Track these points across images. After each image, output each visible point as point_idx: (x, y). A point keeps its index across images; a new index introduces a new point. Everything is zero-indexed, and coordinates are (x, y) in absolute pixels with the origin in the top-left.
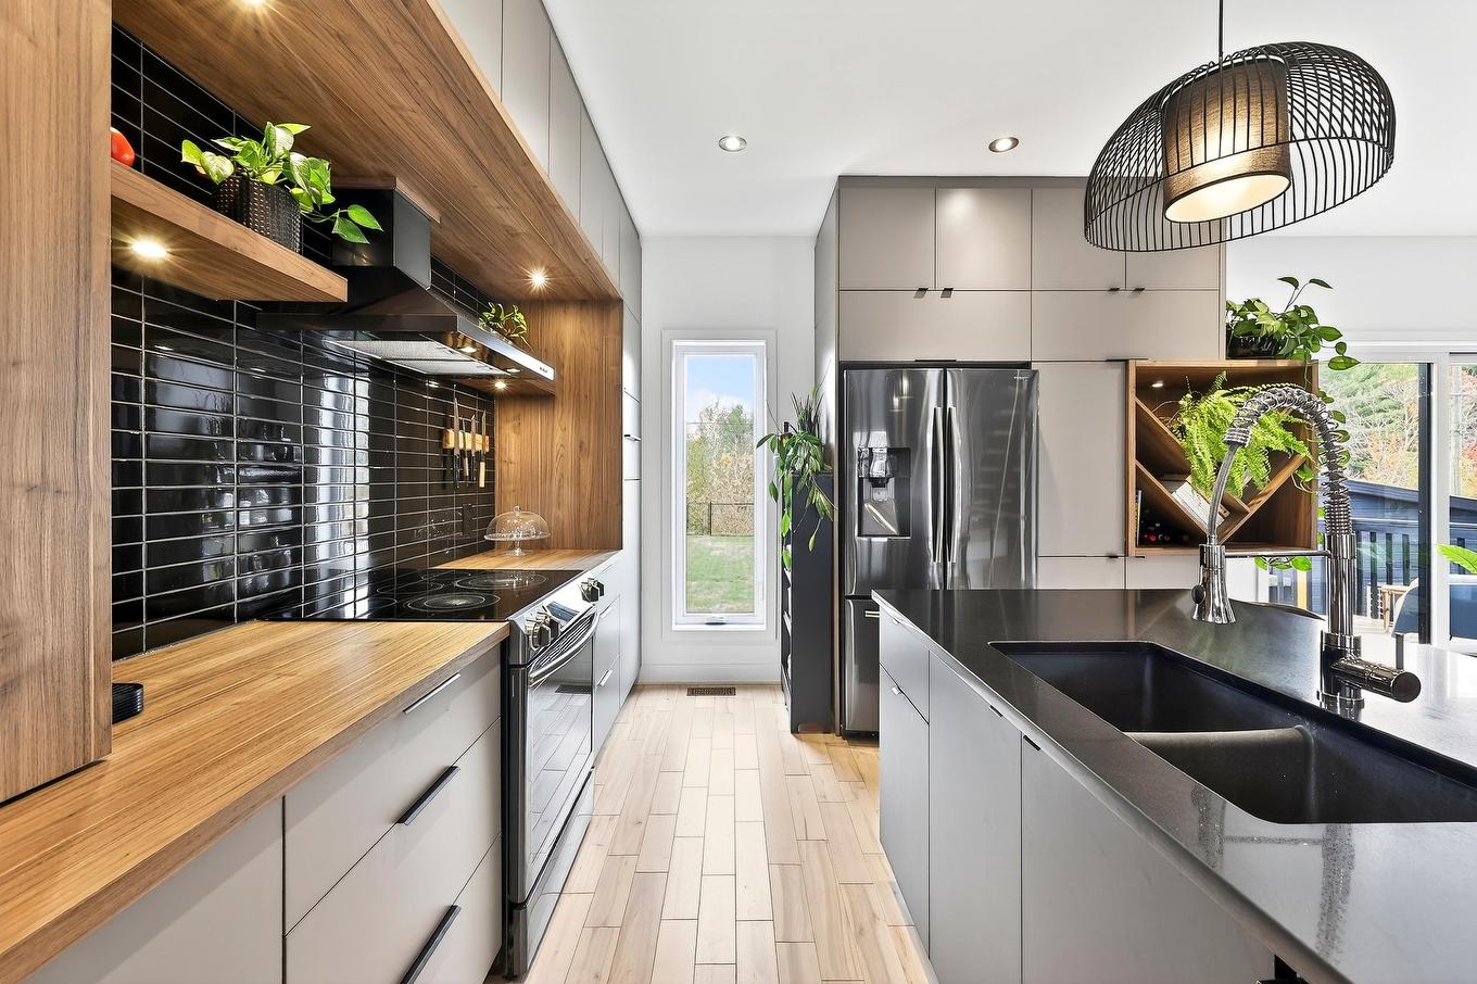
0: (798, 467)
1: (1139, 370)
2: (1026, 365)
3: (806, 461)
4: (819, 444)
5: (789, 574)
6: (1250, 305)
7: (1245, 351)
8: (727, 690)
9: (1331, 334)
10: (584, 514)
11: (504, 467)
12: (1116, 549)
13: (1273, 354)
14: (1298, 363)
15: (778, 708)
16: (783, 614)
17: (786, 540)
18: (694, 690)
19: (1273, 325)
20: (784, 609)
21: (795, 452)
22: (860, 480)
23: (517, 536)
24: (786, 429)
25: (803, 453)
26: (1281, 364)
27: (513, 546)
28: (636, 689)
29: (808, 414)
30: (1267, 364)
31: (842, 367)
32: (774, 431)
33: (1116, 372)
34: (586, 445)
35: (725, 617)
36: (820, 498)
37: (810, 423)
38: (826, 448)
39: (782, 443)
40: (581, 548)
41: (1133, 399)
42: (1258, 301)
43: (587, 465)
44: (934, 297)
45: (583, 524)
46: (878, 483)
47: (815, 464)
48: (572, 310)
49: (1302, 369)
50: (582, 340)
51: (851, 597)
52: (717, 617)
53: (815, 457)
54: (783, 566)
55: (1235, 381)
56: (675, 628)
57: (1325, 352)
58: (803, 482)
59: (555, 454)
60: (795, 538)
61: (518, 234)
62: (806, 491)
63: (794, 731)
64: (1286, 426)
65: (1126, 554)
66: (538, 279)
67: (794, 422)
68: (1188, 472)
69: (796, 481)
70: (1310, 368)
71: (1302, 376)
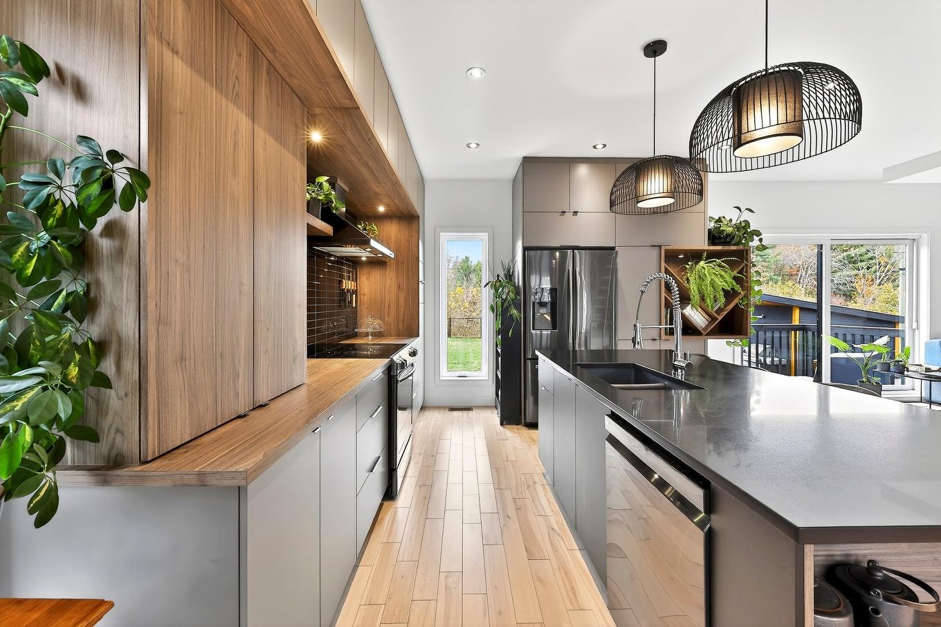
0: (504, 297)
1: (666, 251)
2: (613, 248)
3: (508, 294)
4: (514, 286)
5: (499, 351)
6: (719, 220)
7: (719, 241)
8: (469, 409)
9: (758, 233)
10: (401, 318)
11: (362, 297)
12: (656, 336)
13: (728, 244)
14: (741, 247)
15: (494, 417)
16: (496, 371)
17: (498, 333)
18: (452, 409)
19: (729, 230)
20: (497, 368)
21: (503, 290)
22: (534, 303)
23: (370, 330)
24: (498, 278)
25: (506, 290)
26: (733, 248)
27: (367, 335)
28: (423, 408)
29: (509, 271)
30: (727, 248)
31: (525, 249)
32: (492, 279)
33: (655, 252)
34: (402, 286)
35: (467, 373)
36: (514, 312)
37: (510, 276)
38: (517, 288)
39: (496, 286)
40: (399, 336)
41: (663, 264)
42: (724, 217)
43: (402, 295)
44: (569, 215)
45: (400, 324)
46: (542, 304)
47: (512, 296)
48: (395, 221)
49: (743, 250)
50: (400, 235)
51: (529, 359)
52: (463, 373)
53: (512, 293)
54: (497, 346)
55: (712, 255)
56: (441, 378)
57: (755, 243)
58: (506, 304)
59: (386, 291)
60: (502, 332)
61: (379, 194)
62: (507, 308)
63: (502, 424)
64: (735, 278)
65: (660, 339)
66: (381, 209)
67: (502, 275)
68: (690, 300)
69: (503, 304)
70: (747, 250)
71: (743, 255)
